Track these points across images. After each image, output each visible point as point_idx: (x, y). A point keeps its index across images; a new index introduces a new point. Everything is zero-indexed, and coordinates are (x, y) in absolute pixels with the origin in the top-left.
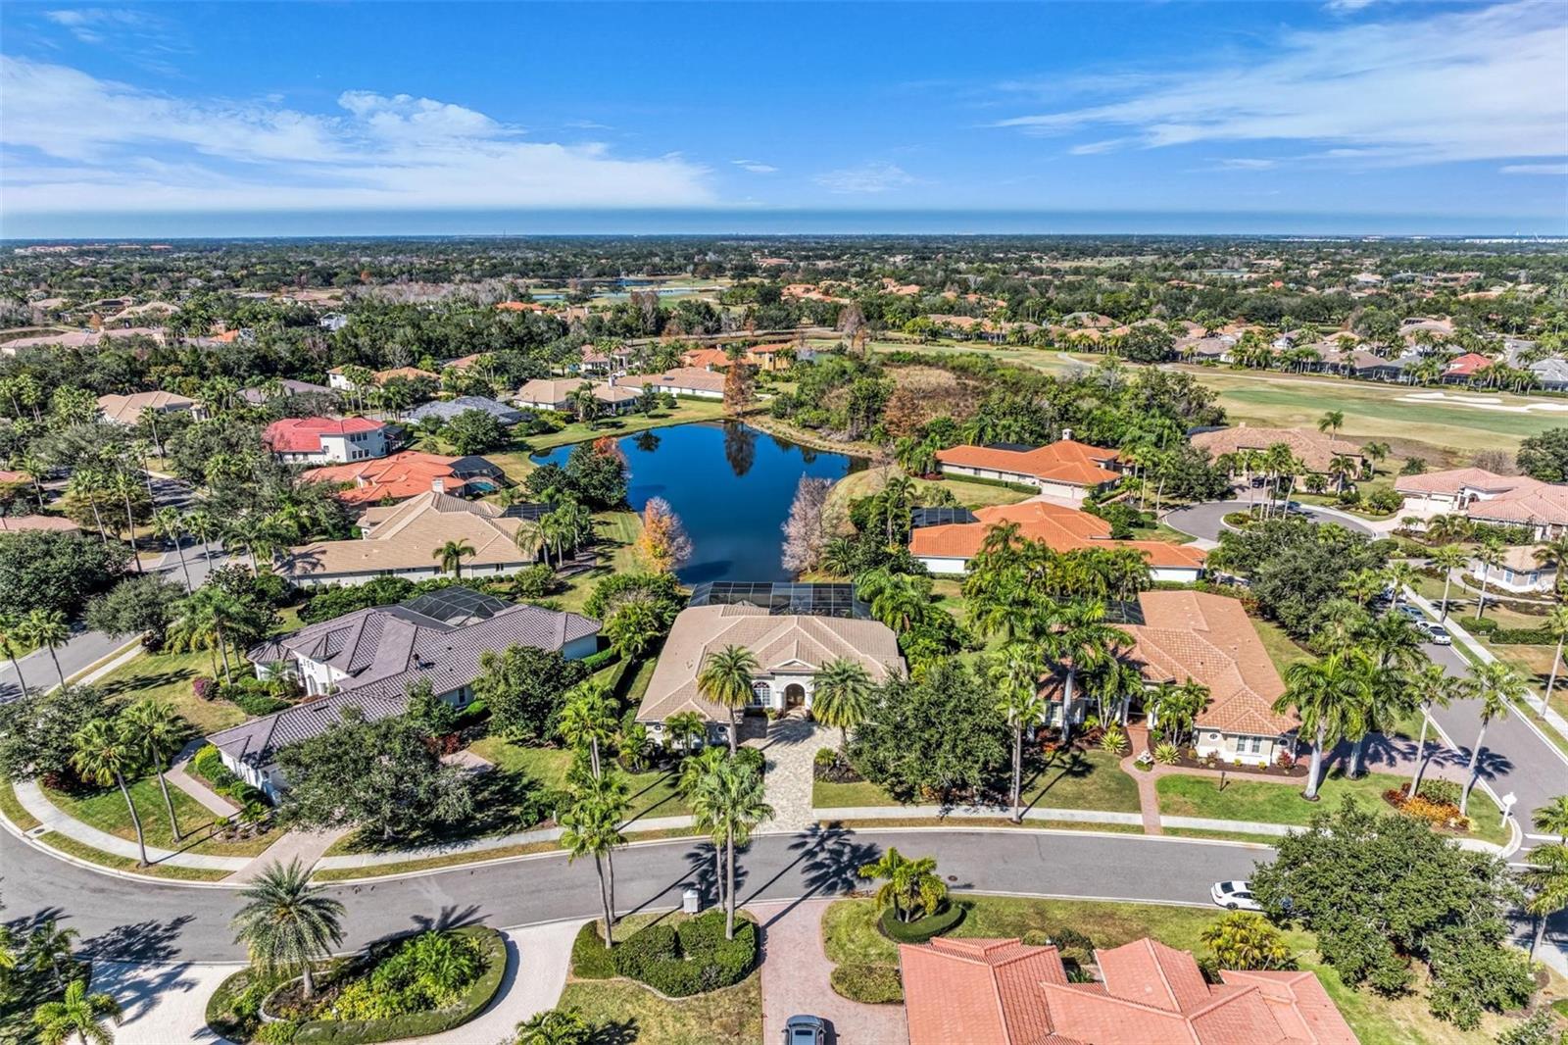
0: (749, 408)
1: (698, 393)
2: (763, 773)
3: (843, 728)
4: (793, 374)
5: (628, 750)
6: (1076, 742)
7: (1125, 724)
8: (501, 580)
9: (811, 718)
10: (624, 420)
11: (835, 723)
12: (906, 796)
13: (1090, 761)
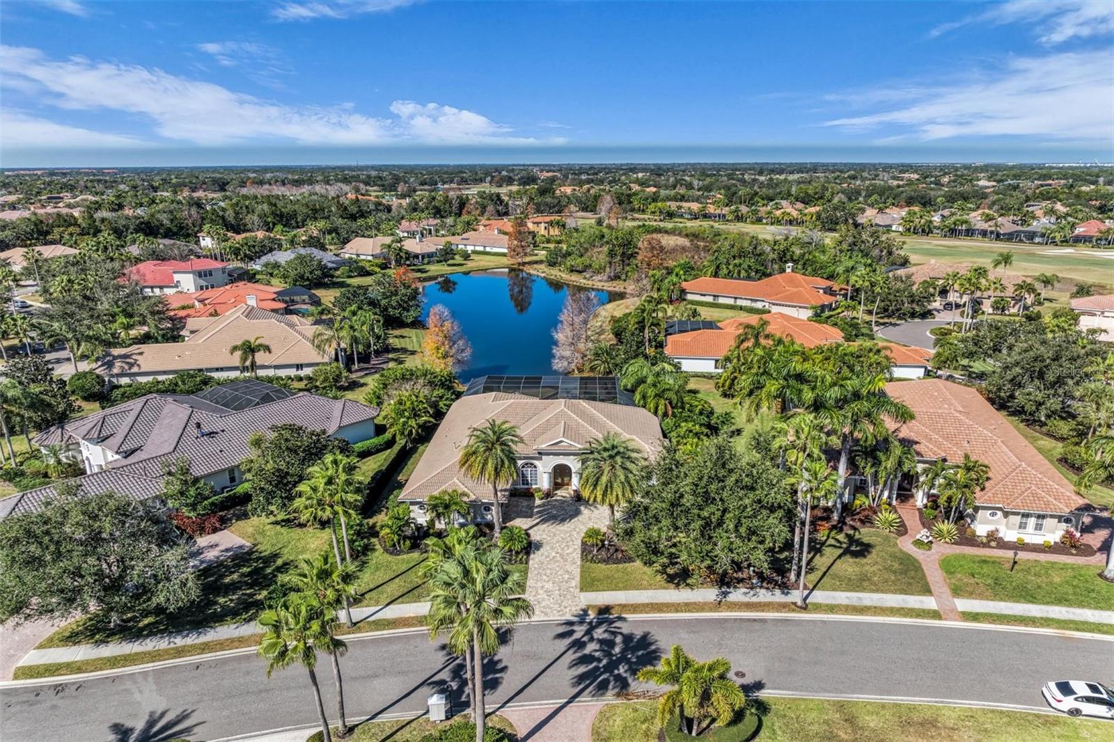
0: (528, 259)
1: (488, 249)
2: (528, 554)
3: (612, 506)
4: (563, 238)
5: (388, 530)
6: (848, 520)
7: (894, 503)
8: (300, 379)
9: (578, 498)
10: (427, 267)
11: (603, 501)
12: (681, 577)
13: (866, 540)
